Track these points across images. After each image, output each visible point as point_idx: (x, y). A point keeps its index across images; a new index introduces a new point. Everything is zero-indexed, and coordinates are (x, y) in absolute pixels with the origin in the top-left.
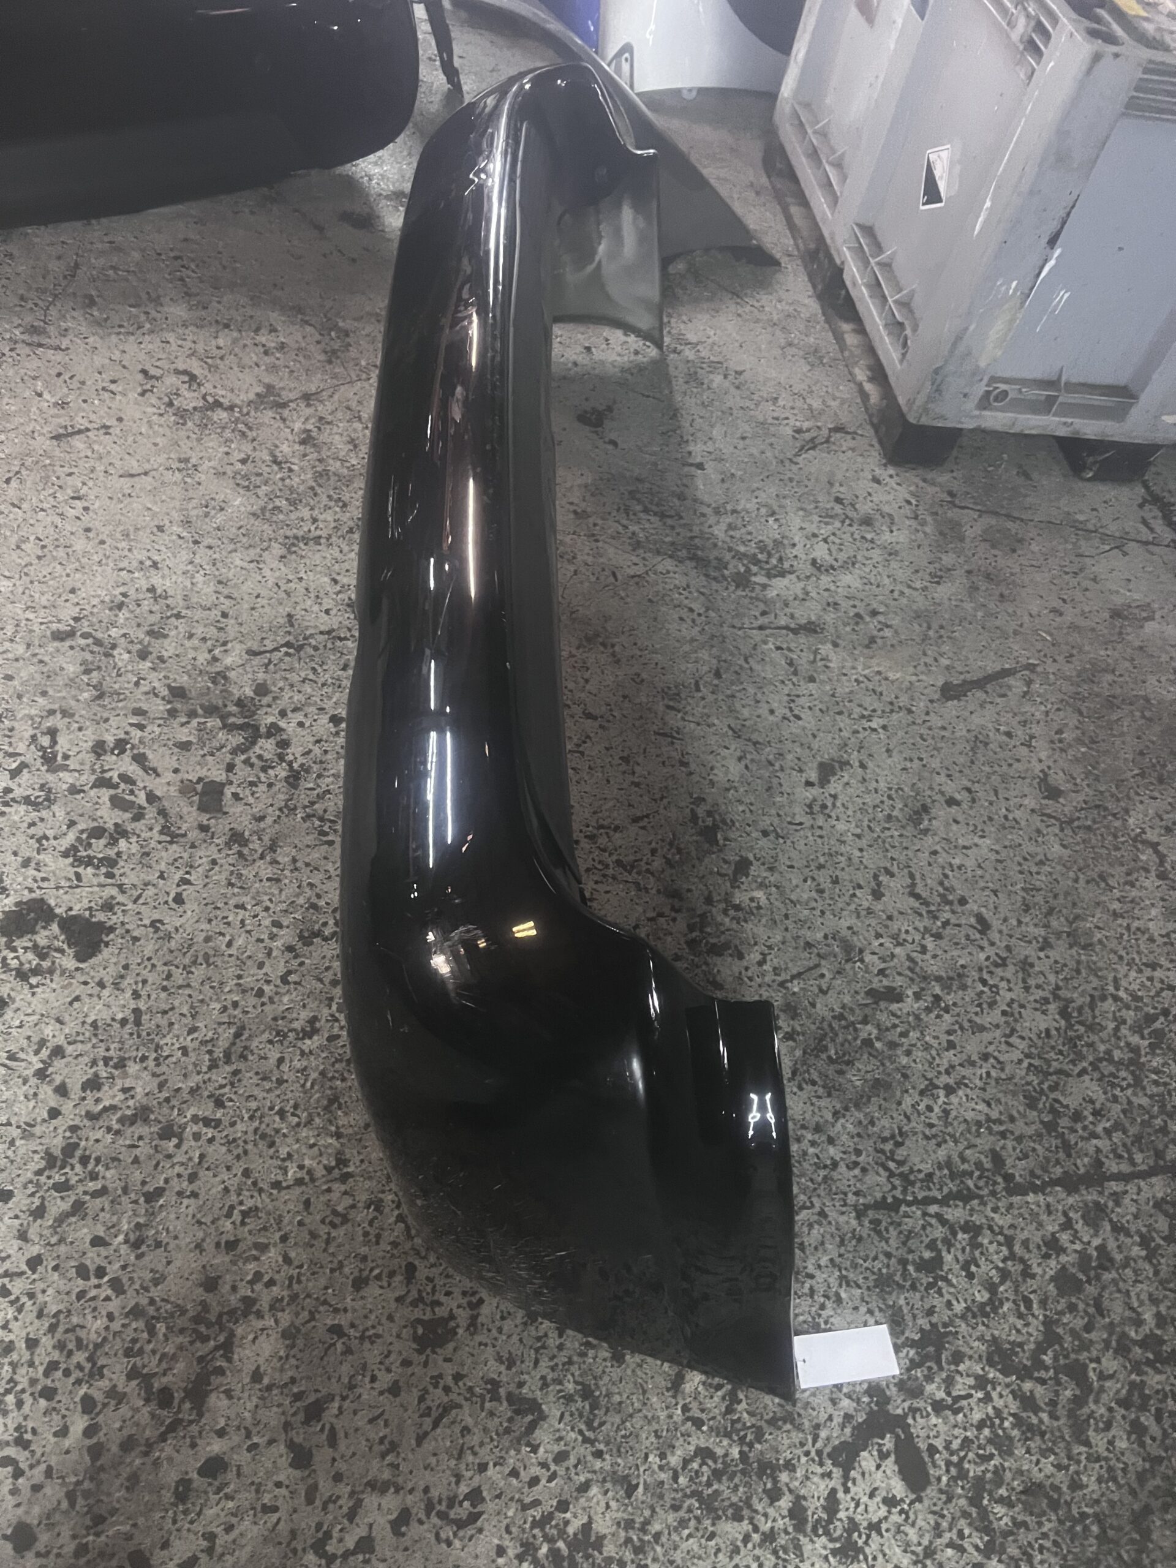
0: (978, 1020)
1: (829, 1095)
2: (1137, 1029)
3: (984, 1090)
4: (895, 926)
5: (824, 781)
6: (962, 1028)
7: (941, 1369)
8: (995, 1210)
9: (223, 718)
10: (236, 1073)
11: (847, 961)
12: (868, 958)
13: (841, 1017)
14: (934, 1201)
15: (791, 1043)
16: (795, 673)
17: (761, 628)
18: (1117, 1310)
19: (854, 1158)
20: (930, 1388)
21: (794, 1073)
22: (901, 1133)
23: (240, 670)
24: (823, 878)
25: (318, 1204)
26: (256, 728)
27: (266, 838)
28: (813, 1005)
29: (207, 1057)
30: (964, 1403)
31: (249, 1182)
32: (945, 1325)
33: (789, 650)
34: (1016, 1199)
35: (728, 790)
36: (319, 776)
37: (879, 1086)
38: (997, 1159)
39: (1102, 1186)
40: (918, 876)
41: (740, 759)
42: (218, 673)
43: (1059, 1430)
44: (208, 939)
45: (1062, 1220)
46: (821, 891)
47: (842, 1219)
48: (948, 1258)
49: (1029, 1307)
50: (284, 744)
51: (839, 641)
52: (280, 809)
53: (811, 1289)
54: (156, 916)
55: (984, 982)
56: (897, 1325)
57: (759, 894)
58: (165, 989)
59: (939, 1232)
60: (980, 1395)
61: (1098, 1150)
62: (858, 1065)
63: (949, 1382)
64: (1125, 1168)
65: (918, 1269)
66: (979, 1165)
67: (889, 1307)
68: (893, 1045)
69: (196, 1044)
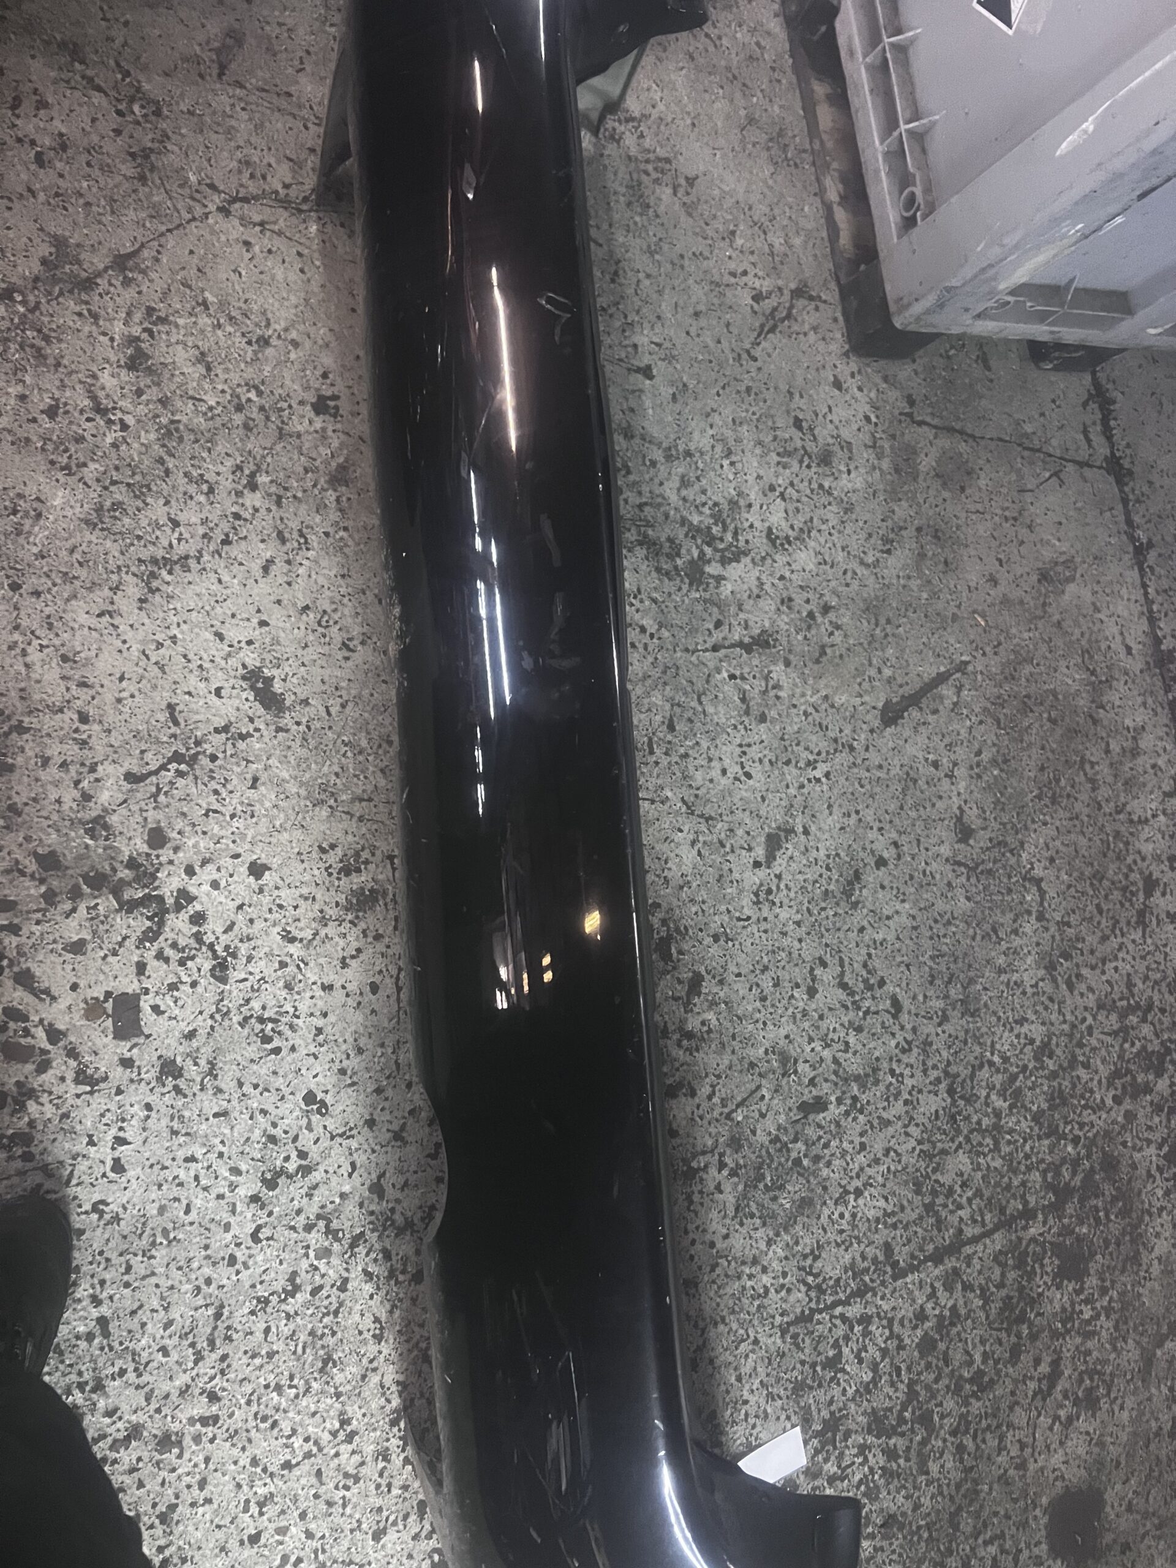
0: (885, 1115)
1: (764, 1224)
2: (1002, 1094)
3: (884, 1185)
4: (824, 1025)
5: (771, 857)
6: (872, 1127)
7: (835, 1448)
8: (882, 1298)
9: (116, 892)
10: (224, 1358)
11: (783, 1075)
12: (801, 1067)
13: (776, 1140)
14: (839, 1303)
15: (736, 1179)
16: (747, 713)
17: (715, 648)
18: (958, 1357)
19: (781, 1281)
20: (826, 1467)
21: (737, 1210)
22: (819, 1247)
23: (123, 811)
24: (767, 984)
25: (329, 1473)
26: (161, 899)
27: (203, 1062)
28: (754, 1132)
29: (191, 1350)
30: (849, 1470)
31: (259, 1470)
32: (840, 1410)
33: (743, 678)
34: (899, 1282)
35: (681, 888)
36: (250, 959)
37: (805, 1204)
38: (888, 1248)
39: (960, 1252)
40: (847, 960)
41: (693, 843)
42: (96, 820)
43: (910, 1468)
44: (162, 1210)
45: (929, 1290)
46: (763, 999)
47: (770, 1341)
48: (846, 1351)
49: (899, 1375)
50: (198, 919)
51: (791, 657)
52: (212, 1017)
53: (747, 1415)
54: (96, 1197)
55: (892, 1072)
56: (806, 1422)
57: (710, 1016)
58: (127, 1285)
59: (841, 1331)
60: (861, 1460)
61: (961, 1219)
62: (789, 1187)
63: (841, 1456)
64: (977, 1230)
65: (823, 1369)
66: (875, 1260)
67: (801, 1408)
68: (817, 1159)
69: (176, 1339)
